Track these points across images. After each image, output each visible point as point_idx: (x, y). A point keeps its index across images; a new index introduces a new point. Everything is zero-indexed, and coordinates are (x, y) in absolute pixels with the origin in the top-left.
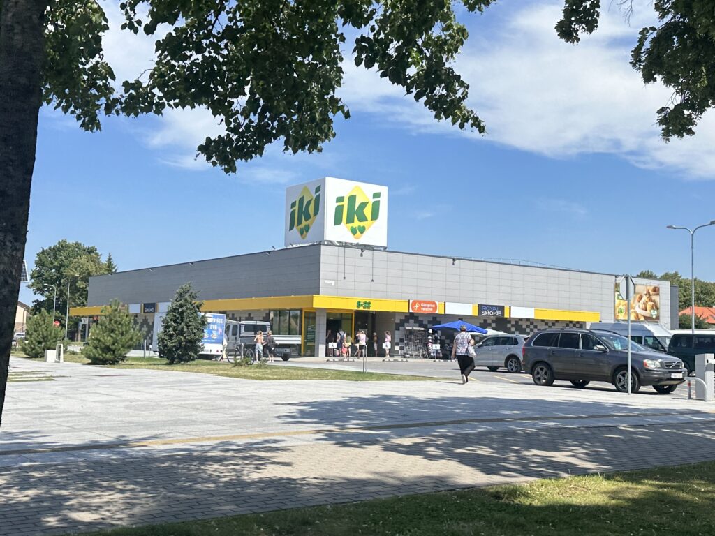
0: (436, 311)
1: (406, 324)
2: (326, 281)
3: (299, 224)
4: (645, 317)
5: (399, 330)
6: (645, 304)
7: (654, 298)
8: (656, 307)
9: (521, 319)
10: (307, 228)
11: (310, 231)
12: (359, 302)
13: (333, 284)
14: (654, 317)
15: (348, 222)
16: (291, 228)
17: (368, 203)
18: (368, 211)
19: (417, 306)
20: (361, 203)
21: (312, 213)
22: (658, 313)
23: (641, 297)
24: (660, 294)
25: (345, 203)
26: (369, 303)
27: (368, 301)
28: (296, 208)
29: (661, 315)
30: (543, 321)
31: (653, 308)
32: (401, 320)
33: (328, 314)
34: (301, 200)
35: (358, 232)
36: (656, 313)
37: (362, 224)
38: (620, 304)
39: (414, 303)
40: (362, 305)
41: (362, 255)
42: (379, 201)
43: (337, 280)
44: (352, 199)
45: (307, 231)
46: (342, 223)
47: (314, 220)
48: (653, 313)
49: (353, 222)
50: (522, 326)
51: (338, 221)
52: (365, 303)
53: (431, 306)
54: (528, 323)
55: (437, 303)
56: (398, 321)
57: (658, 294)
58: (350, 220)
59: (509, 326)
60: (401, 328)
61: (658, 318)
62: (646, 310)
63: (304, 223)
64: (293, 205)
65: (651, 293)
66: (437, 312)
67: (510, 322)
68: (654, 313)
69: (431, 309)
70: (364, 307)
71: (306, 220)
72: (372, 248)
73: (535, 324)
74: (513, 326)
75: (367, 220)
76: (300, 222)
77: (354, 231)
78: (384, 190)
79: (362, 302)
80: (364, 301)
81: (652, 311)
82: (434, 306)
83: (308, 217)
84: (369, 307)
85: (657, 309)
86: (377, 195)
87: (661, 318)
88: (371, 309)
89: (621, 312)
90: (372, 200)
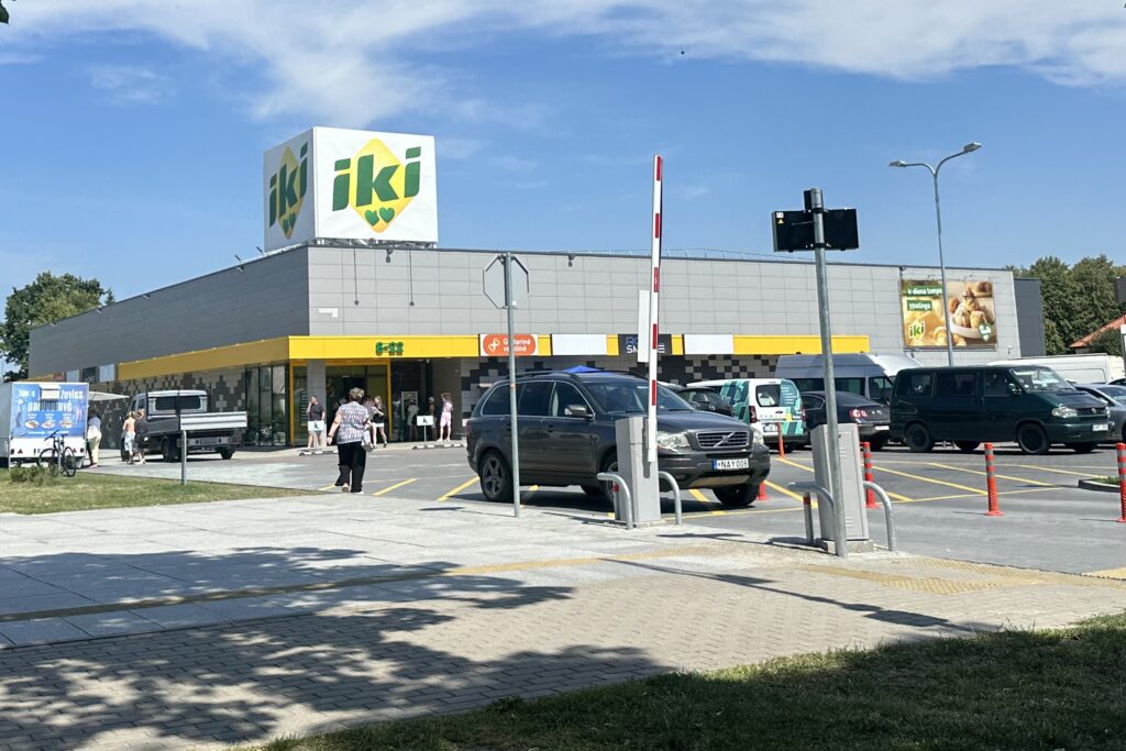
0: (533, 351)
1: (482, 378)
2: (322, 311)
3: (281, 215)
4: (966, 339)
5: (469, 389)
6: (966, 314)
7: (982, 302)
8: (988, 320)
9: (713, 357)
10: (293, 218)
11: (296, 225)
12: (380, 344)
13: (335, 315)
14: (986, 338)
15: (359, 204)
16: (272, 222)
17: (396, 167)
18: (398, 182)
19: (494, 345)
20: (385, 169)
21: (298, 195)
22: (994, 331)
23: (957, 304)
24: (995, 296)
25: (353, 171)
26: (400, 345)
27: (396, 342)
28: (277, 186)
29: (998, 334)
30: (757, 357)
31: (981, 322)
32: (472, 371)
33: (328, 368)
34: (284, 170)
35: (381, 220)
36: (989, 330)
37: (387, 205)
38: (914, 319)
39: (488, 340)
40: (386, 349)
41: (388, 260)
42: (419, 163)
43: (342, 308)
44: (366, 163)
45: (292, 225)
46: (349, 205)
47: (300, 205)
48: (983, 332)
49: (369, 202)
50: (715, 368)
51: (340, 202)
52: (392, 345)
53: (524, 342)
54: (729, 363)
55: (535, 337)
56: (466, 373)
57: (990, 296)
58: (364, 199)
59: (689, 370)
60: (473, 386)
61: (993, 339)
62: (969, 326)
63: (289, 211)
64: (273, 181)
65: (976, 294)
66: (536, 353)
67: (690, 363)
68: (986, 331)
69: (525, 349)
70: (391, 353)
71: (291, 205)
72: (406, 246)
73: (741, 364)
74: (697, 370)
75: (396, 198)
76: (283, 212)
77: (372, 219)
78: (427, 144)
79: (386, 343)
80: (389, 342)
81: (981, 327)
82: (529, 342)
83: (293, 201)
84: (400, 352)
85: (991, 323)
86: (414, 152)
87: (999, 339)
88: (404, 355)
89: (917, 332)
90: (404, 162)
